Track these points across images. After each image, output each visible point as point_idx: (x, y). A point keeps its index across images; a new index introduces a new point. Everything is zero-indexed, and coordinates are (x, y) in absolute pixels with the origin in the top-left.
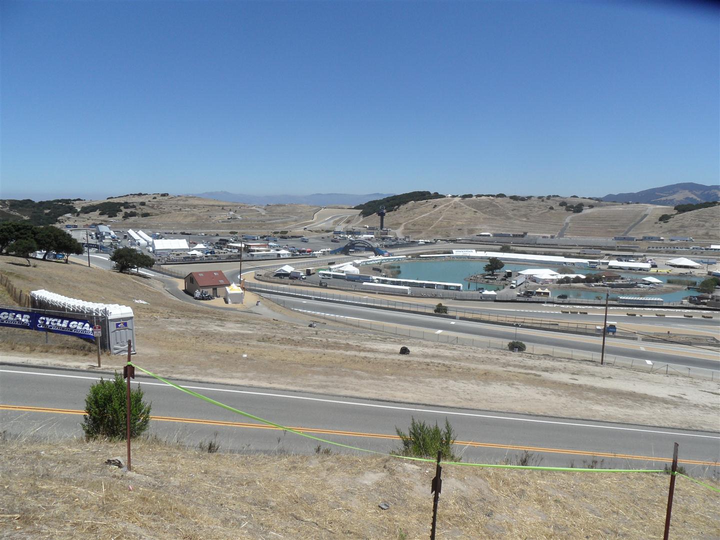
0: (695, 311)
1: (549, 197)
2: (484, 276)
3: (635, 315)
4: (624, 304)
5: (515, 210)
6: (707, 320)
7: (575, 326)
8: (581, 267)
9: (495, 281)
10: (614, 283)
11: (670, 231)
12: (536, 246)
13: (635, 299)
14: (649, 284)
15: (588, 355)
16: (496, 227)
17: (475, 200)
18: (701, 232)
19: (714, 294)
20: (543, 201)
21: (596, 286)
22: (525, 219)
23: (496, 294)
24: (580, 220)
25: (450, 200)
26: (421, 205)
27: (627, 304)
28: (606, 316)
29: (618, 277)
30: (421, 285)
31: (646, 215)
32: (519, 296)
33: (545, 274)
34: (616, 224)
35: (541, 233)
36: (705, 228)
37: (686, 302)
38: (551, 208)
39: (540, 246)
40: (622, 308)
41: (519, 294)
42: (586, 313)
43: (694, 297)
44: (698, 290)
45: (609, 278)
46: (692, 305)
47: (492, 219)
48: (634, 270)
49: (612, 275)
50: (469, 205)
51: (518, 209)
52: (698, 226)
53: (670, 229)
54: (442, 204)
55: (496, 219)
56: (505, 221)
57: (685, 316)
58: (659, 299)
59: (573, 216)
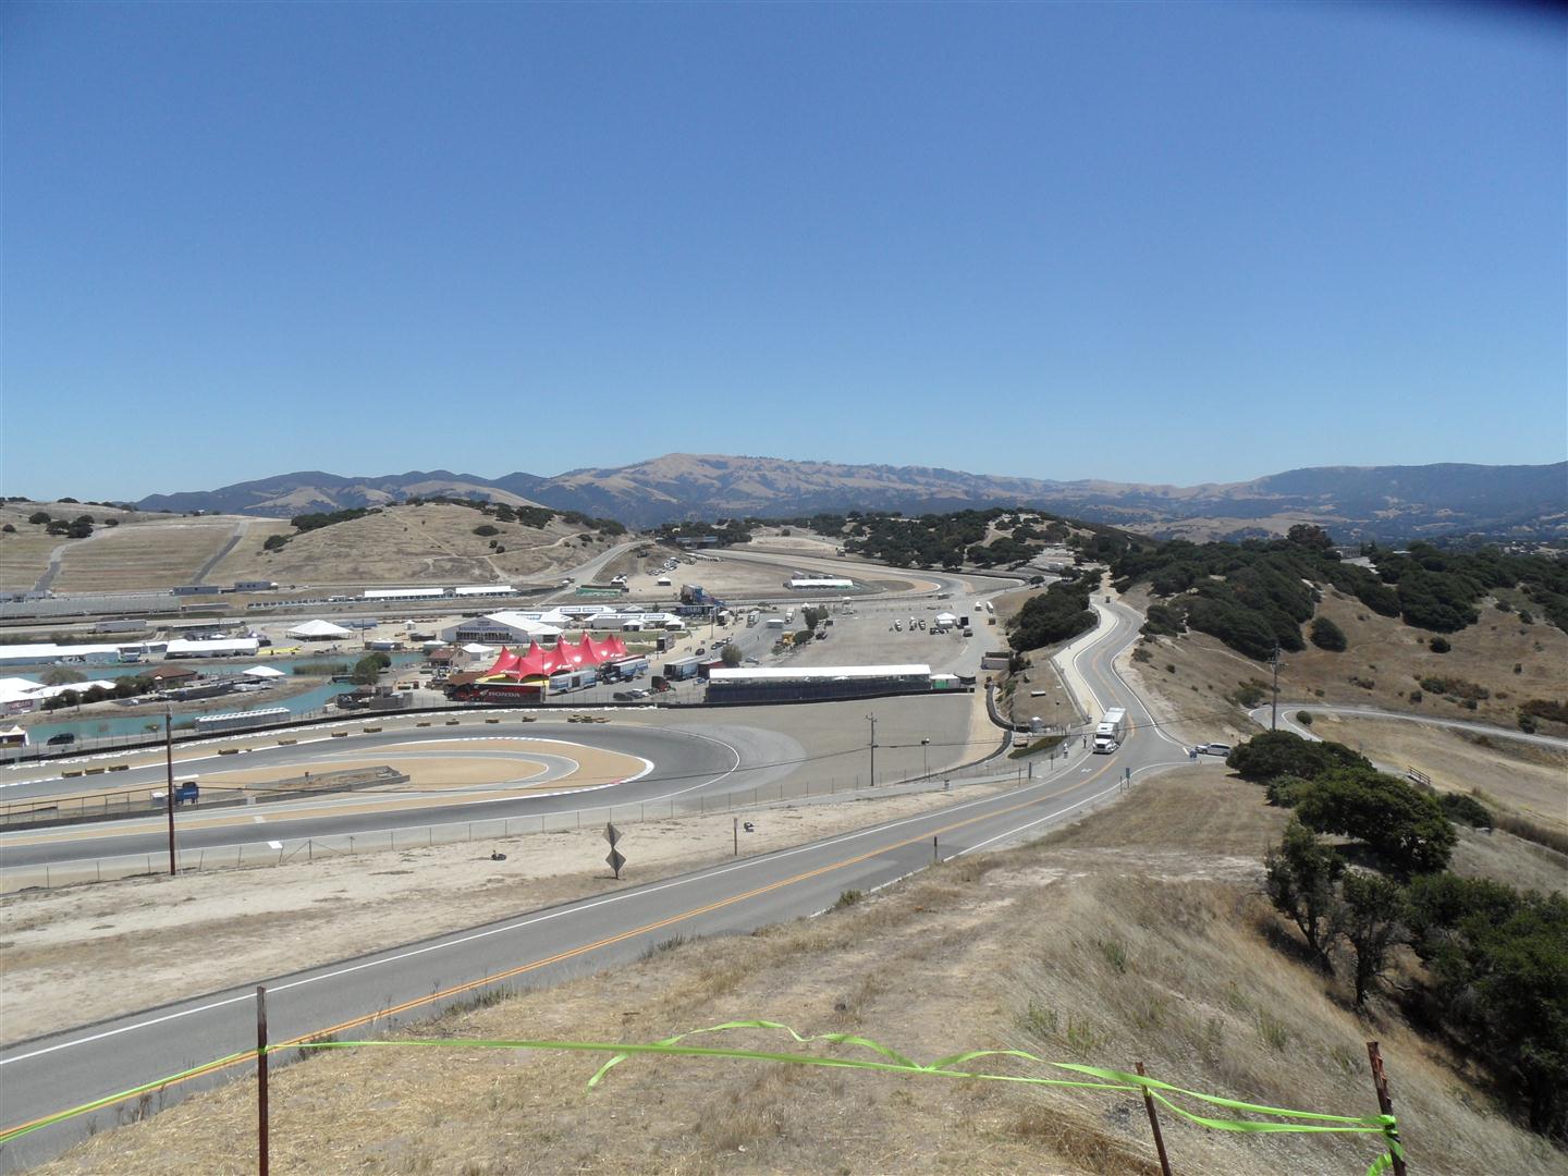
0: (352, 722)
3: (236, 752)
4: (210, 732)
6: (374, 737)
7: (101, 801)
8: (101, 665)
10: (184, 689)
11: (289, 569)
13: (233, 717)
14: (257, 682)
15: (138, 863)
18: (345, 567)
19: (379, 685)
21: (142, 701)
24: (90, 555)
27: (215, 731)
28: (169, 765)
29: (191, 676)
31: (236, 539)
33: (6, 690)
34: (174, 559)
36: (351, 558)
37: (331, 707)
38: (9, 529)
40: (207, 742)
42: (126, 768)
43: (345, 696)
44: (352, 681)
45: (171, 681)
46: (344, 712)
48: (223, 656)
49: (176, 673)
52: (338, 556)
53: (287, 565)
57: (333, 736)
58: (281, 710)
59: (69, 545)
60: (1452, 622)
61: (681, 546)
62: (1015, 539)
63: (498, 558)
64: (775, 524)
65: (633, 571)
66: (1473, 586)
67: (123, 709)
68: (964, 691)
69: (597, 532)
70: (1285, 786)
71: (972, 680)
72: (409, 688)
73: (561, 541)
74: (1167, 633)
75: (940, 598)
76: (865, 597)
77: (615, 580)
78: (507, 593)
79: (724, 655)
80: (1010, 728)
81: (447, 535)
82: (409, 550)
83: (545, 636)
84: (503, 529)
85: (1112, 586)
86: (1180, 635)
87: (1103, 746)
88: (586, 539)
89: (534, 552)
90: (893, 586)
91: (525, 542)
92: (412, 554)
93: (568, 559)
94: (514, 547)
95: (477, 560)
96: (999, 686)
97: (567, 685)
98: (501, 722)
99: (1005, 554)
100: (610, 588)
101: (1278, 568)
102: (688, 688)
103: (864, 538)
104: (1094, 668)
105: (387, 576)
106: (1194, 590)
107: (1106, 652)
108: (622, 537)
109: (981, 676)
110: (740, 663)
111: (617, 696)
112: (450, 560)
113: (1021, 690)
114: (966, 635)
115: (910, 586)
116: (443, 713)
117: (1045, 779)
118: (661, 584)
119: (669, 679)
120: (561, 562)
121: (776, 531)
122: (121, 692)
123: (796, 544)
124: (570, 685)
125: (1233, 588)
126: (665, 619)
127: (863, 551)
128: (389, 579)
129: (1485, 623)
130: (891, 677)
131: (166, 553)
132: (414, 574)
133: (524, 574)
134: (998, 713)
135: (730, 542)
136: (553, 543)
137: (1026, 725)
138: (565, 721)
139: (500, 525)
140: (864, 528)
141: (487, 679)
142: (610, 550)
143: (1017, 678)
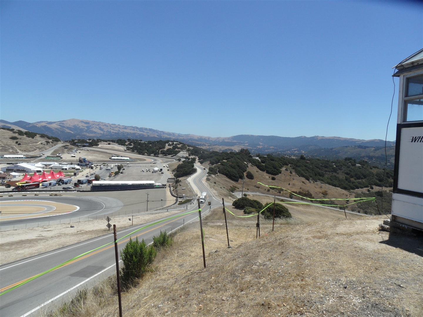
60: (276, 173)
61: (77, 146)
62: (173, 148)
63: (18, 147)
64: (106, 141)
65: (63, 152)
66: (281, 165)
68: (164, 188)
69: (51, 140)
70: (248, 209)
71: (165, 185)
73: (40, 143)
74: (214, 174)
75: (154, 163)
76: (133, 162)
77: (58, 155)
78: (22, 158)
79: (95, 177)
80: (177, 197)
83: (37, 171)
84: (21, 138)
85: (198, 162)
86: (216, 174)
87: (202, 201)
88: (48, 142)
89: (31, 145)
90: (140, 160)
91: (28, 142)
93: (42, 148)
94: (24, 144)
95: (11, 147)
96: (173, 187)
98: (27, 196)
99: (170, 152)
100: (56, 157)
101: (239, 159)
102: (85, 186)
103: (132, 146)
104: (197, 182)
106: (220, 164)
107: (199, 178)
108: (59, 142)
109: (168, 184)
110: (100, 180)
111: (63, 188)
113: (179, 188)
114: (162, 173)
115: (145, 160)
116: (7, 193)
118: (72, 156)
119: (79, 184)
120: (40, 149)
121: (106, 143)
123: (112, 147)
124: (48, 185)
125: (229, 163)
126: (75, 167)
127: (131, 150)
129: (283, 173)
130: (144, 184)
133: (27, 152)
134: (174, 194)
135: (93, 146)
136: (36, 143)
137: (181, 197)
138: (49, 195)
139: (19, 137)
140: (132, 144)
141: (19, 183)
142: (55, 146)
143: (178, 184)
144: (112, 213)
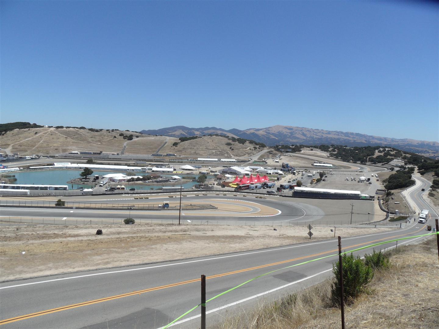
0: (199, 192)
1: (113, 130)
2: (81, 179)
5: (92, 137)
6: (205, 196)
8: (138, 172)
9: (89, 182)
10: (158, 180)
11: (179, 151)
12: (108, 159)
13: (171, 188)
14: (175, 180)
16: (82, 148)
17: (66, 130)
18: (193, 152)
19: (205, 183)
20: (109, 132)
21: (149, 182)
22: (99, 143)
23: (92, 190)
24: (133, 144)
25: (47, 130)
26: (25, 132)
27: (167, 191)
28: (181, 197)
29: (159, 177)
30: (37, 188)
31: (166, 143)
32: (106, 191)
33: (119, 176)
34: (151, 147)
35: (110, 152)
36: (194, 149)
37: (194, 188)
38: (115, 137)
39: (111, 159)
40: (165, 194)
41: (106, 189)
42: (148, 198)
43: (197, 185)
44: (198, 182)
45: (155, 178)
46: (197, 189)
47: (78, 143)
49: (155, 176)
50: (62, 133)
51: (94, 137)
52: (191, 148)
54: (41, 132)
55: (81, 143)
56: (87, 144)
57: (196, 195)
58: (182, 187)
59: (128, 142)
61: (281, 152)
62: (384, 155)
63: (232, 152)
64: (309, 147)
65: (268, 158)
67: (145, 183)
68: (371, 200)
69: (258, 146)
71: (374, 197)
72: (212, 185)
73: (249, 148)
75: (360, 172)
76: (336, 170)
77: (263, 160)
78: (234, 161)
79: (297, 183)
80: (388, 212)
81: (218, 145)
82: (209, 148)
83: (246, 174)
84: (234, 144)
85: (418, 172)
87: (422, 221)
88: (255, 148)
89: (241, 151)
90: (345, 167)
91: (239, 148)
92: (210, 149)
93: (250, 153)
94: (236, 149)
95: (226, 152)
96: (383, 200)
97: (254, 188)
98: (237, 196)
99: (381, 160)
100: (262, 162)
102: (287, 191)
103: (335, 153)
104: (415, 197)
105: (203, 155)
107: (419, 193)
108: (265, 148)
109: (376, 196)
110: (302, 186)
111: (268, 192)
112: (219, 151)
113: (391, 201)
114: (369, 184)
115: (350, 168)
116: (222, 192)
117: (405, 228)
118: (276, 162)
119: (282, 189)
120: (249, 154)
121: (309, 149)
122: (144, 179)
123: (315, 153)
124: (255, 188)
126: (278, 172)
128: (204, 155)
130: (348, 194)
131: (150, 145)
132: (210, 155)
133: (238, 157)
134: (383, 208)
135: (295, 151)
136: (246, 149)
137: (393, 212)
138: (255, 197)
139: (232, 143)
140: (336, 150)
141: (232, 184)
142: (262, 151)
143: (389, 198)
144: (313, 221)
